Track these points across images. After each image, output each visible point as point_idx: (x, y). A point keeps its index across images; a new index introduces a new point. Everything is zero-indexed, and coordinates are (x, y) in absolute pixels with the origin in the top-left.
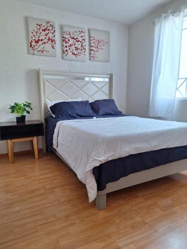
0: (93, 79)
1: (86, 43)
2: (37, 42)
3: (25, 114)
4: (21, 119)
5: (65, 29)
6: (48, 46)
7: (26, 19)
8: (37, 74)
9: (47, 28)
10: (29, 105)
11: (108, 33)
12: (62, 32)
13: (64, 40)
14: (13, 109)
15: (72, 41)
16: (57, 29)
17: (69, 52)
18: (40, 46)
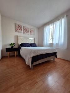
0: (31, 39)
1: (29, 31)
2: (18, 29)
3: (13, 46)
4: (12, 47)
5: (25, 27)
6: (20, 30)
7: (15, 24)
8: (17, 36)
9: (20, 26)
10: (14, 44)
11: (34, 29)
12: (24, 28)
13: (24, 29)
14: (10, 44)
15: (26, 30)
16: (23, 27)
17: (25, 32)
18: (18, 30)
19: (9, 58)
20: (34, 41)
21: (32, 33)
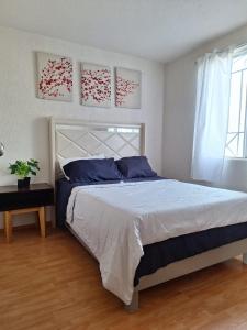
0: (119, 130)
1: (112, 85)
2: (49, 83)
3: (30, 175)
4: (24, 183)
5: (85, 68)
6: (63, 88)
7: (36, 55)
8: (48, 123)
9: (62, 66)
10: (35, 164)
11: (139, 73)
12: (81, 71)
13: (83, 80)
14: (14, 168)
15: (93, 83)
16: (75, 67)
17: (91, 97)
18: (53, 88)
19: (12, 241)
20: (136, 143)
21: (128, 99)
